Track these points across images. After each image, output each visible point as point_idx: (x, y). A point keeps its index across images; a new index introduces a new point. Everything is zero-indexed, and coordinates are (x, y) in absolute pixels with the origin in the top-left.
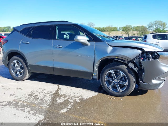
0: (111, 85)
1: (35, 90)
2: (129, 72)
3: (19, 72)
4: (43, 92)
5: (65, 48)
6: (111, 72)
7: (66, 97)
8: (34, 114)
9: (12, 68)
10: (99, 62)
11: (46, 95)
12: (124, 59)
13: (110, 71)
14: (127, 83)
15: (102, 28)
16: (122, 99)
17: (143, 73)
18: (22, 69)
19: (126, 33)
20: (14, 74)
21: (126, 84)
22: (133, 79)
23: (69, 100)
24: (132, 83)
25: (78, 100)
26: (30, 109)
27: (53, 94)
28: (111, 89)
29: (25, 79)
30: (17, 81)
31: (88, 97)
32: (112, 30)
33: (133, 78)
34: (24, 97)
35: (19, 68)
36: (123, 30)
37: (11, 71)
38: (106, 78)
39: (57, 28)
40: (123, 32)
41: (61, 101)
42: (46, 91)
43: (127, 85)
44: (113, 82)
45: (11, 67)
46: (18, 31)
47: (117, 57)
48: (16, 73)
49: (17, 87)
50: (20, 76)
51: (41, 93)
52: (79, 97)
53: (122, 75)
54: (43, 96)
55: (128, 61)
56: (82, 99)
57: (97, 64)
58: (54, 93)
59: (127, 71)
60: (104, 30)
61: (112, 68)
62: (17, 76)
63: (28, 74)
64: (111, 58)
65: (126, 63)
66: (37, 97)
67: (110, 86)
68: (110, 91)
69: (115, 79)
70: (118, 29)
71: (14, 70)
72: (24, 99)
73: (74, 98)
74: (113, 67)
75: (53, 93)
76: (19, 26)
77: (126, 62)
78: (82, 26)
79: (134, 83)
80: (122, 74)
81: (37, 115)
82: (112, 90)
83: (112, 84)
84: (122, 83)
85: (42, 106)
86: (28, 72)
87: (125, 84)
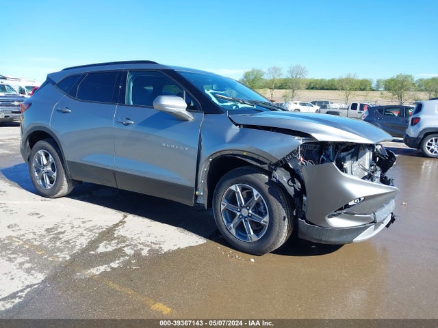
0: (234, 222)
1: (68, 220)
2: (271, 191)
3: (48, 176)
4: (82, 225)
5: (139, 124)
6: (235, 190)
7: (124, 242)
8: (28, 271)
9: (36, 167)
10: (209, 163)
11: (84, 233)
12: (261, 159)
13: (233, 188)
14: (266, 219)
15: (329, 81)
16: (252, 260)
17: (304, 198)
18: (54, 171)
19: (394, 95)
20: (40, 182)
21: (266, 222)
22: (280, 210)
23: (126, 249)
24: (277, 220)
25: (145, 252)
26: (28, 259)
27: (100, 233)
28: (233, 231)
29: (59, 194)
30: (43, 198)
31: (176, 248)
32: (357, 86)
33: (281, 207)
34: (34, 233)
35: (49, 169)
36: (388, 89)
37: (34, 175)
38: (223, 205)
39: (129, 77)
40: (385, 92)
41: (106, 250)
42: (88, 225)
43: (267, 224)
44: (238, 214)
45: (34, 165)
46: (54, 83)
47: (245, 154)
48: (43, 179)
49: (32, 211)
50: (49, 186)
51: (74, 229)
52: (153, 246)
53: (256, 199)
54: (76, 234)
55: (270, 164)
56: (157, 250)
57: (204, 168)
58: (104, 230)
59: (266, 188)
60: (333, 87)
61: (237, 179)
62: (45, 186)
63: (65, 182)
64: (232, 154)
65: (267, 169)
66: (61, 236)
67: (232, 225)
68: (231, 237)
69: (244, 207)
70: (373, 85)
71: (38, 171)
72: (30, 236)
73: (140, 246)
74: (238, 176)
75: (101, 230)
76: (60, 70)
77: (266, 167)
78: (182, 74)
79: (284, 219)
80: (257, 196)
81: (33, 272)
82: (235, 234)
83: (236, 220)
84: (257, 218)
85: (57, 257)
86: (65, 179)
87: (262, 222)
